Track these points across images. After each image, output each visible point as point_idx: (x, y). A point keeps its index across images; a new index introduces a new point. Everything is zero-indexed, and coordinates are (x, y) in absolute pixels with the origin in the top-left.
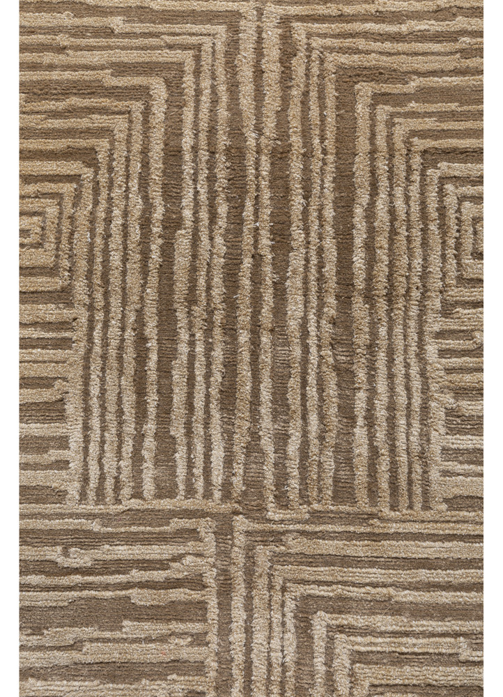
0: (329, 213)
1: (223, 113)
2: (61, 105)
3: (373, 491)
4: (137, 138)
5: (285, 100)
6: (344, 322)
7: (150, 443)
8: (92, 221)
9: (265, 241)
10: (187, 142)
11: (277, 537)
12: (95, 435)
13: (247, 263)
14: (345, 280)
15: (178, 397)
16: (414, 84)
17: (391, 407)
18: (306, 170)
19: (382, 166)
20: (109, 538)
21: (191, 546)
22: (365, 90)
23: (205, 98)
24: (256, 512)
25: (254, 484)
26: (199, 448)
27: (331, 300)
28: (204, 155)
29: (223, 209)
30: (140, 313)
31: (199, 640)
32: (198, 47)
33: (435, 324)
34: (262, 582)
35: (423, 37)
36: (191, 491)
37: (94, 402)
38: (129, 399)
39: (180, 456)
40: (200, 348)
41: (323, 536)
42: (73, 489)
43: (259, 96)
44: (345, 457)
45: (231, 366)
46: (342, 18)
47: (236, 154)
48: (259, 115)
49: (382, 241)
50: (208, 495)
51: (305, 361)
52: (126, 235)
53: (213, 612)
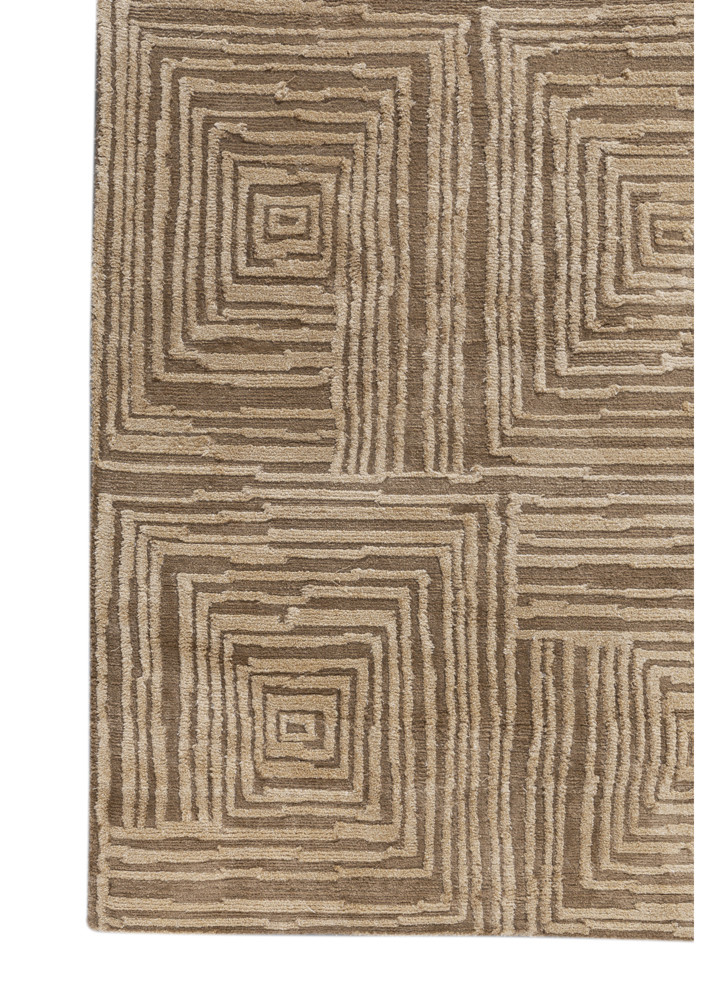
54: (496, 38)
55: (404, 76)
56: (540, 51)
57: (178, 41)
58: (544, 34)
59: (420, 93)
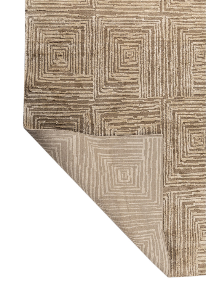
0: (176, 51)
1: (160, 35)
2: (135, 34)
3: (183, 94)
4: (147, 39)
5: (169, 33)
6: (179, 68)
7: (151, 88)
8: (141, 53)
9: (167, 56)
10: (155, 39)
11: (170, 102)
12: (143, 87)
13: (164, 59)
14: (179, 62)
15: (155, 81)
16: (189, 30)
17: (186, 81)
18: (173, 44)
19: (184, 43)
20: (145, 103)
21: (157, 103)
22: (182, 31)
23: (157, 32)
24: (166, 98)
25: (166, 94)
26: (158, 89)
27: (177, 65)
28: (158, 42)
29: (160, 51)
30: (149, 68)
31: (159, 117)
32: (156, 24)
33: (192, 68)
34: (168, 108)
35: (190, 22)
36: (157, 95)
37: (142, 82)
38: (147, 81)
39: (155, 90)
40: (158, 73)
41: (176, 101)
42: (140, 95)
43: (165, 32)
44: (179, 90)
45: (162, 75)
46: (178, 19)
47: (163, 41)
48: (166, 35)
49: (185, 55)
50: (159, 96)
51: (173, 75)
52: (146, 55)
53: (161, 113)
54: (95, 112)
55: (79, 119)
56: (103, 114)
57: (38, 114)
58: (103, 111)
59: (82, 123)
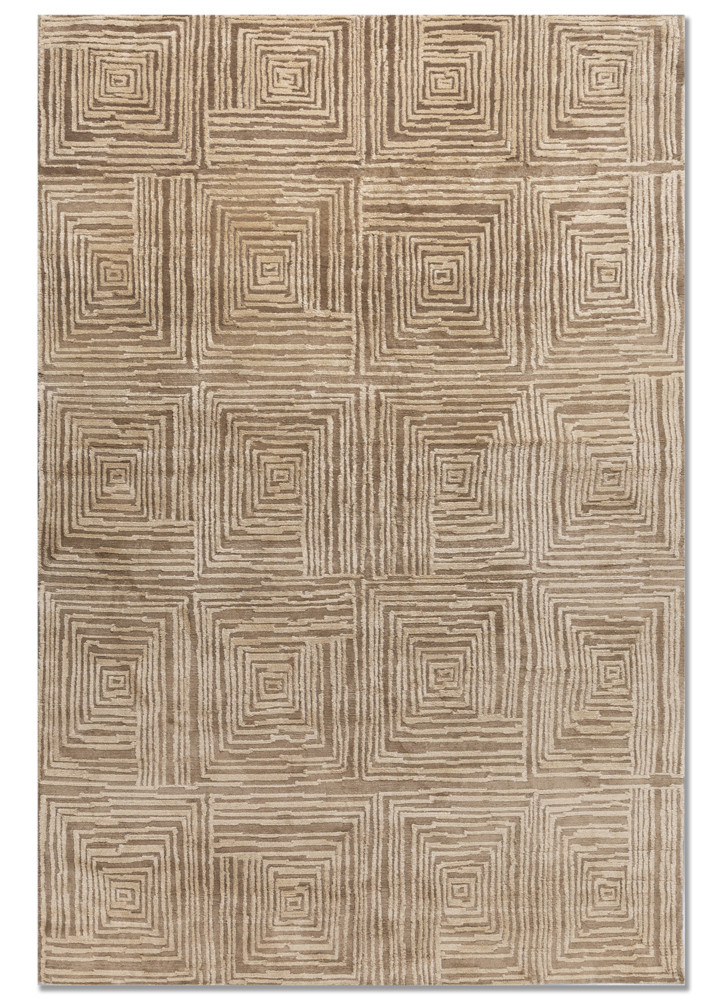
0: (394, 467)
1: (355, 430)
2: (293, 427)
3: (410, 569)
4: (323, 439)
5: (378, 424)
6: (400, 508)
7: (331, 554)
8: (307, 472)
9: (371, 479)
10: (342, 441)
11: (377, 586)
12: (312, 552)
13: (364, 487)
14: (400, 494)
15: (341, 537)
16: (425, 417)
17: (416, 539)
18: (386, 451)
19: (414, 450)
20: (318, 588)
21: (347, 590)
22: (407, 419)
23: (348, 424)
24: (369, 577)
25: (368, 568)
26: (348, 555)
27: (395, 500)
28: (348, 446)
29: (355, 467)
30: (326, 506)
31: (350, 622)
32: (344, 403)
33: (432, 508)
34: (372, 602)
35: (428, 398)
36: (346, 571)
37: (311, 540)
38: (323, 538)
39: (342, 558)
40: (348, 519)
41: (392, 585)
42: (305, 571)
43: (368, 423)
44: (400, 557)
45: (359, 525)
46: (398, 390)
47: (361, 444)
48: (368, 430)
49: (414, 478)
50: (352, 572)
51: (386, 523)
52: (320, 477)
53: (355, 612)
54: (199, 606)
55: (162, 622)
56: (218, 610)
57: (71, 607)
58: (219, 603)
59: (169, 630)
